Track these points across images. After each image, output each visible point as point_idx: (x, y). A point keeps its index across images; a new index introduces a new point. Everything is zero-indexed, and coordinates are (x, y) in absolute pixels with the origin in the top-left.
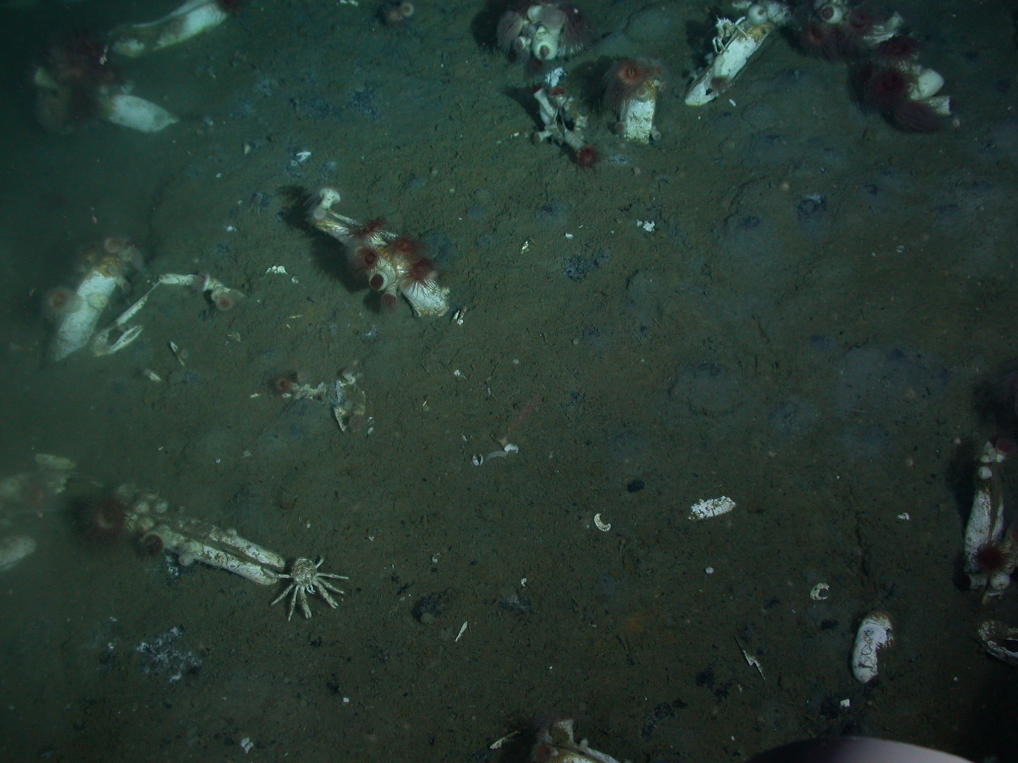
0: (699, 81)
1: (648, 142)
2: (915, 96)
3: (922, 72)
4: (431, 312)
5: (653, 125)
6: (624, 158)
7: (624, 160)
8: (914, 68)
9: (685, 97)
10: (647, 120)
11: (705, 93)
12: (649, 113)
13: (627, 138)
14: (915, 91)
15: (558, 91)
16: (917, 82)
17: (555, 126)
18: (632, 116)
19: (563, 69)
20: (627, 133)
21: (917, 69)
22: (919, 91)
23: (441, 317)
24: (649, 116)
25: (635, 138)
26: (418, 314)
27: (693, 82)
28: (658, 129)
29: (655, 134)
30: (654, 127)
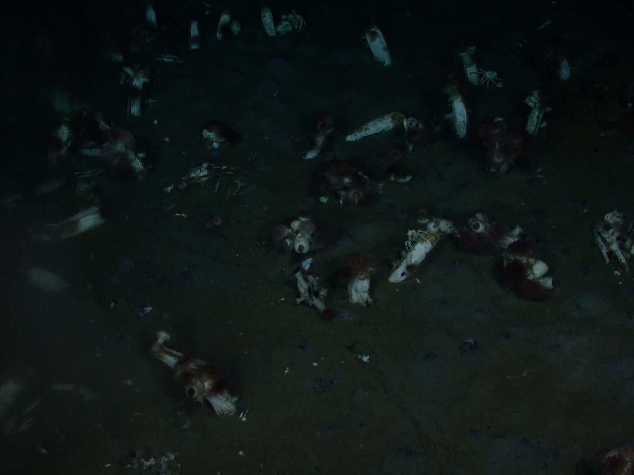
0: (397, 267)
1: (365, 305)
2: (531, 277)
3: (535, 263)
4: (225, 413)
5: (368, 294)
6: (350, 315)
7: (350, 317)
8: (530, 260)
9: (388, 277)
10: (364, 292)
11: (401, 275)
12: (366, 287)
13: (352, 302)
14: (531, 274)
15: (309, 272)
16: (531, 269)
17: (307, 295)
18: (355, 289)
19: (313, 259)
20: (352, 299)
21: (532, 261)
22: (533, 274)
23: (232, 416)
24: (366, 289)
25: (357, 303)
26: (216, 413)
27: (393, 268)
28: (371, 297)
29: (370, 300)
30: (369, 296)
